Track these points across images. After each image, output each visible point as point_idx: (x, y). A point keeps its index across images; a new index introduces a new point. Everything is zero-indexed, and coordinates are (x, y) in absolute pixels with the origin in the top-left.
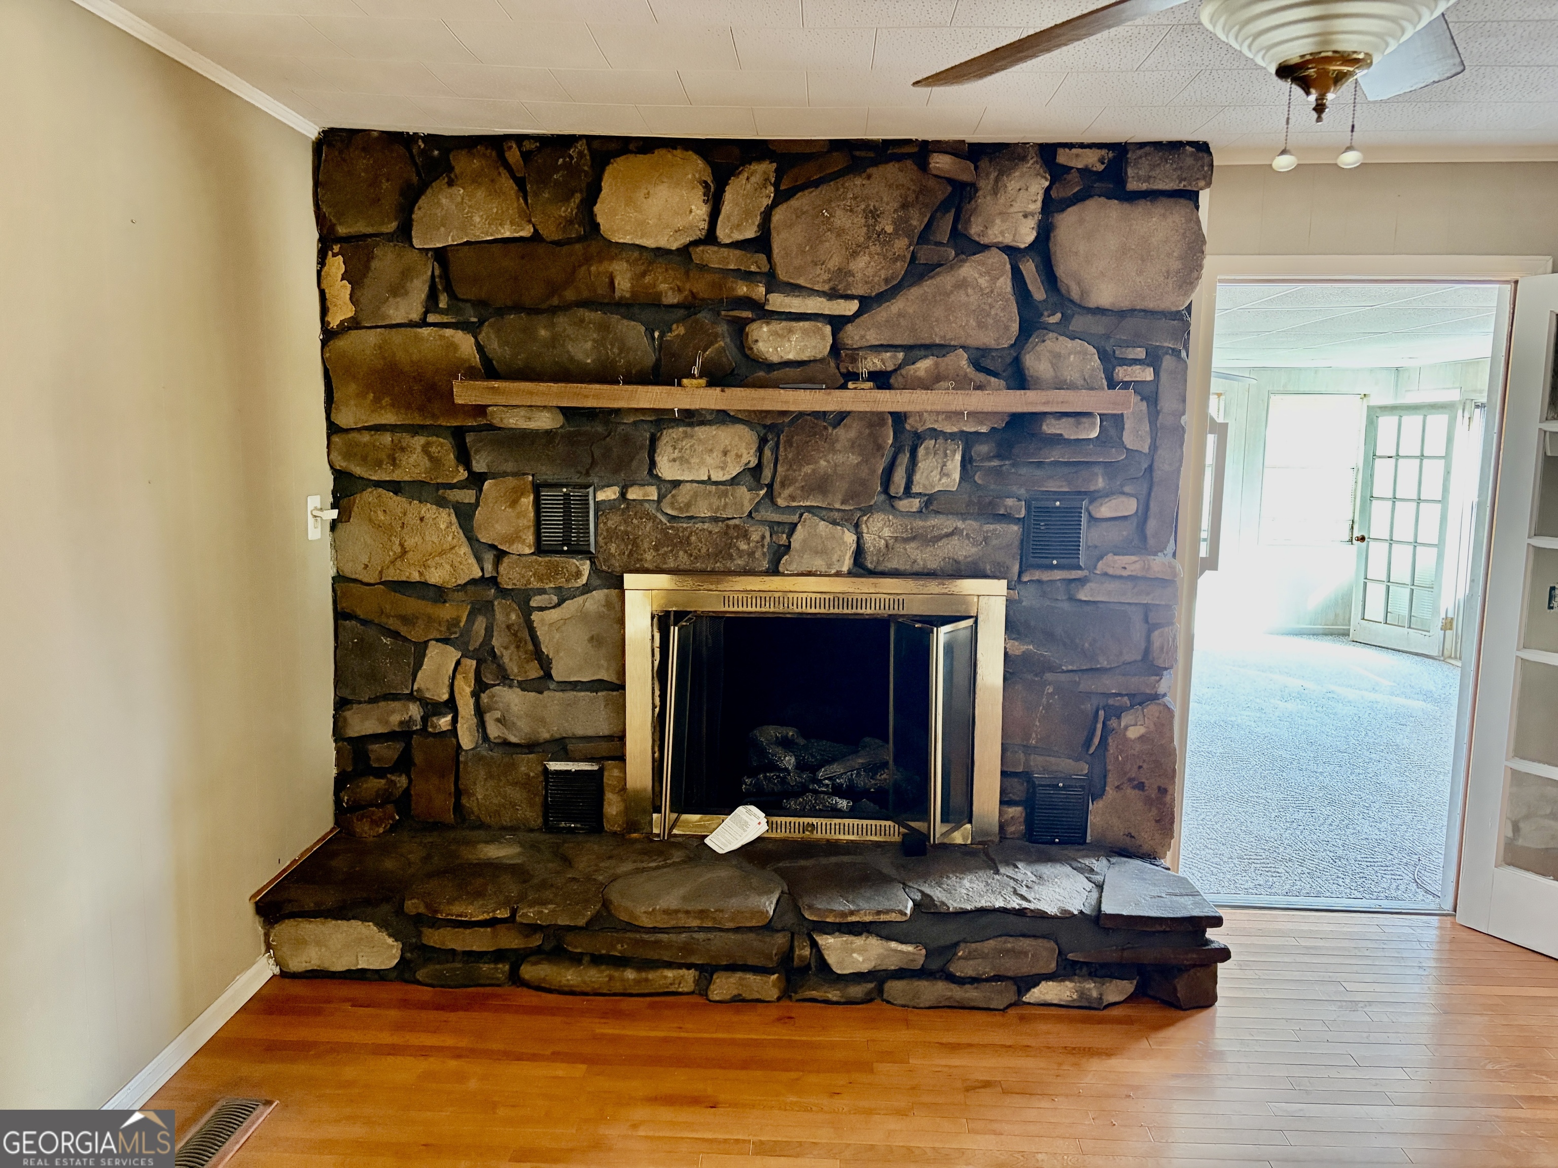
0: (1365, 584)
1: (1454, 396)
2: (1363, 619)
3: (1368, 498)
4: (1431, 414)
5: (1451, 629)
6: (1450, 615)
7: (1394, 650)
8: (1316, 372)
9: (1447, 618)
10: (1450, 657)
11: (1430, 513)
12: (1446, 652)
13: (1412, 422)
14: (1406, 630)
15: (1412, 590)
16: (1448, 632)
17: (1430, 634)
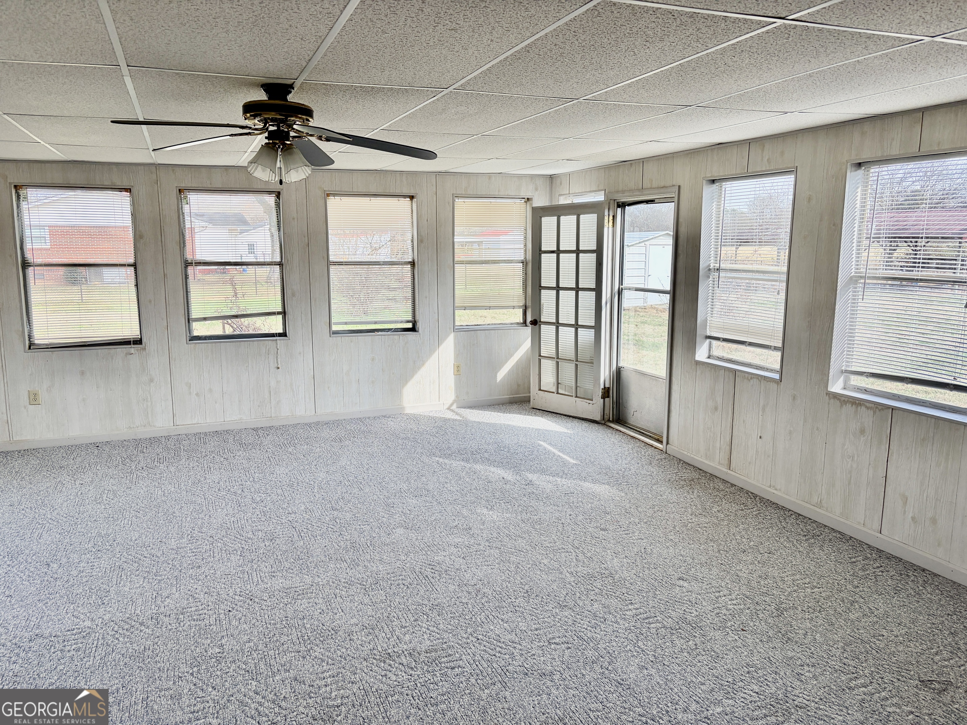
0: (540, 360)
1: (600, 197)
2: (540, 390)
3: (538, 287)
4: (584, 213)
5: (608, 397)
6: (607, 386)
7: (565, 415)
8: (490, 178)
9: (605, 387)
10: (609, 421)
11: (587, 299)
12: (605, 417)
13: (568, 221)
14: (574, 399)
15: (577, 365)
16: (607, 399)
17: (594, 402)
